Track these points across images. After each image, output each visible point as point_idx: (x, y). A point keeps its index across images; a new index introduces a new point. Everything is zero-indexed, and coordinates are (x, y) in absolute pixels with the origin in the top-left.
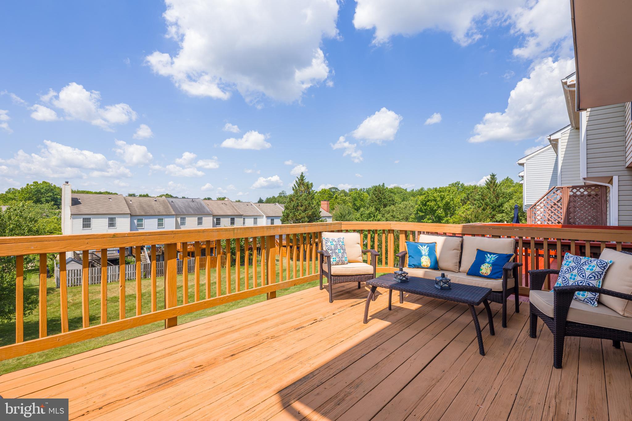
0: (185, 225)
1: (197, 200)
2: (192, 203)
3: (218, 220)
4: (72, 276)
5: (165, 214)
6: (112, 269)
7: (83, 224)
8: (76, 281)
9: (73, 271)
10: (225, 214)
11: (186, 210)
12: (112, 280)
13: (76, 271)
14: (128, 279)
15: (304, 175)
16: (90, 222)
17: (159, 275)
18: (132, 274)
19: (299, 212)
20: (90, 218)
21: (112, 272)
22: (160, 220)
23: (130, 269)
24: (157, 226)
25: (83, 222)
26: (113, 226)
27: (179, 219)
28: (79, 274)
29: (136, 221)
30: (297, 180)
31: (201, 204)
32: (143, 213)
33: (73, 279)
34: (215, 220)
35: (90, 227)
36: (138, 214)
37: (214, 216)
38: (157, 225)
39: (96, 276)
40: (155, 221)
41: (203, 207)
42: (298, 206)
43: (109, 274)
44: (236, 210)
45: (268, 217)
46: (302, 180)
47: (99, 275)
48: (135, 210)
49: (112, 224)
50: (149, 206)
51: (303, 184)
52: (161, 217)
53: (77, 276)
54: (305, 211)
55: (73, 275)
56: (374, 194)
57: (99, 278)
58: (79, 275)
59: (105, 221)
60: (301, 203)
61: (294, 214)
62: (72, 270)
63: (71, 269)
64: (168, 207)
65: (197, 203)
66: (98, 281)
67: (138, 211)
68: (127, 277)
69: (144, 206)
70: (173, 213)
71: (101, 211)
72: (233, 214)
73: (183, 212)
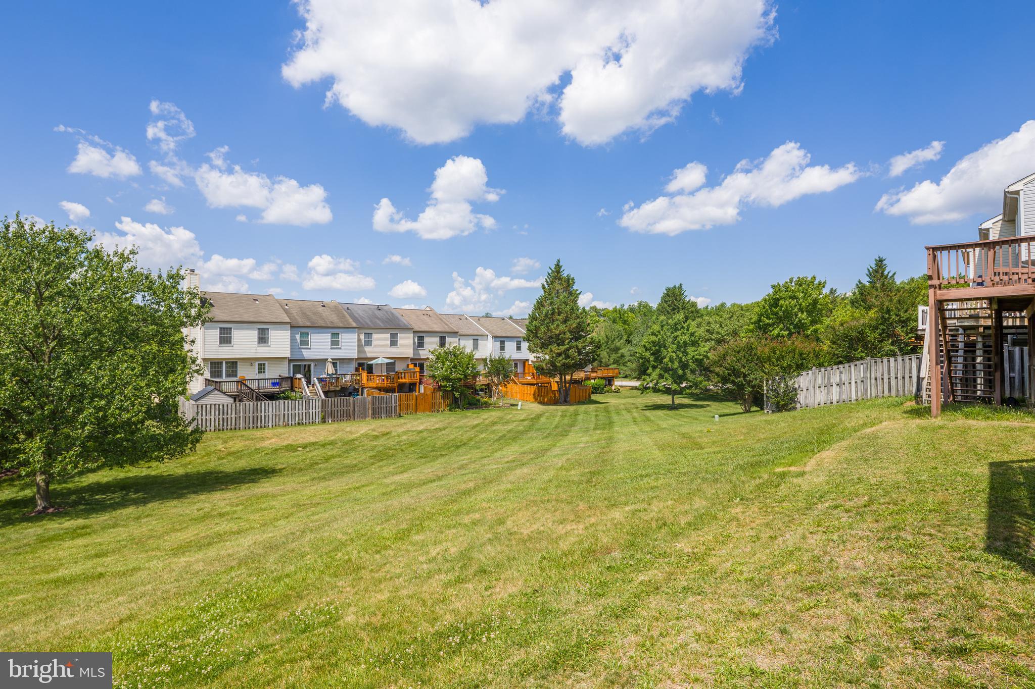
0: (371, 345)
1: (385, 308)
2: (379, 312)
3: (421, 339)
4: (215, 415)
5: (341, 325)
6: (274, 405)
7: (220, 338)
8: (221, 423)
9: (217, 406)
10: (430, 330)
11: (371, 321)
12: (274, 424)
13: (221, 407)
14: (299, 423)
15: (561, 264)
16: (230, 334)
17: (345, 418)
18: (304, 414)
19: (556, 323)
20: (231, 329)
21: (274, 411)
22: (335, 336)
23: (300, 407)
24: (329, 346)
25: (221, 333)
26: (265, 342)
27: (362, 336)
28: (225, 411)
29: (298, 337)
30: (550, 272)
31: (392, 314)
32: (308, 324)
33: (217, 419)
34: (416, 339)
35: (230, 342)
36: (301, 324)
37: (414, 332)
38: (330, 343)
39: (251, 415)
40: (327, 337)
41: (397, 318)
42: (553, 314)
43: (270, 414)
44: (447, 325)
45: (495, 337)
46: (558, 272)
47: (255, 414)
48: (295, 319)
49: (263, 339)
50: (315, 314)
51: (560, 279)
52: (336, 331)
53: (223, 414)
54: (565, 321)
55: (217, 413)
56: (665, 301)
57: (255, 419)
58: (225, 414)
59: (254, 334)
60: (558, 309)
61: (547, 327)
62: (215, 405)
63: (214, 403)
64: (344, 316)
65: (387, 312)
66: (253, 423)
67: (301, 321)
68: (297, 419)
69: (308, 313)
70: (354, 325)
71: (246, 318)
72: (443, 330)
73: (367, 324)
